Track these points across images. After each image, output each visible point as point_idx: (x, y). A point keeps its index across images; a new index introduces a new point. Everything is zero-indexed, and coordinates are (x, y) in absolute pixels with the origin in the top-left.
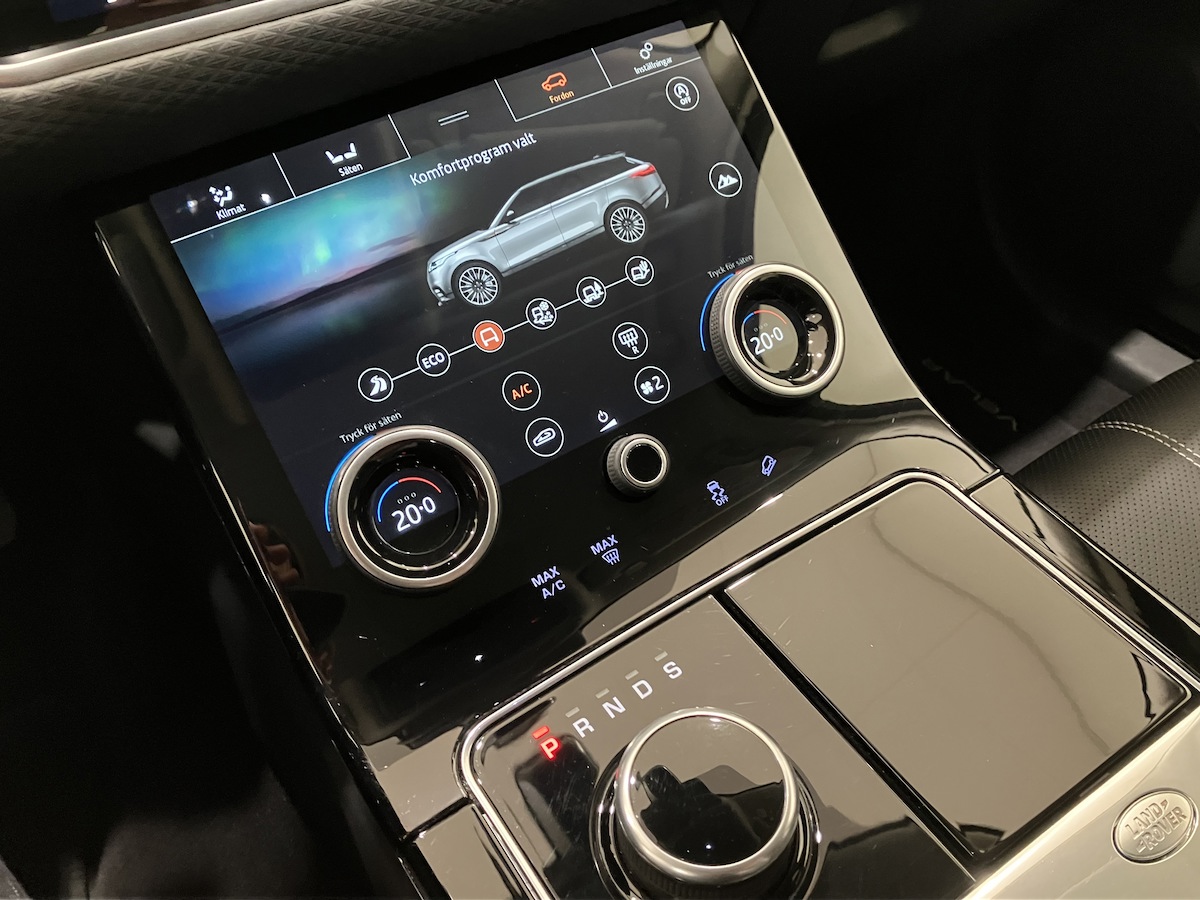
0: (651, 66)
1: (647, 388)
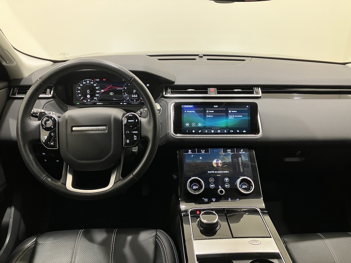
0: (242, 152)
1: (227, 186)
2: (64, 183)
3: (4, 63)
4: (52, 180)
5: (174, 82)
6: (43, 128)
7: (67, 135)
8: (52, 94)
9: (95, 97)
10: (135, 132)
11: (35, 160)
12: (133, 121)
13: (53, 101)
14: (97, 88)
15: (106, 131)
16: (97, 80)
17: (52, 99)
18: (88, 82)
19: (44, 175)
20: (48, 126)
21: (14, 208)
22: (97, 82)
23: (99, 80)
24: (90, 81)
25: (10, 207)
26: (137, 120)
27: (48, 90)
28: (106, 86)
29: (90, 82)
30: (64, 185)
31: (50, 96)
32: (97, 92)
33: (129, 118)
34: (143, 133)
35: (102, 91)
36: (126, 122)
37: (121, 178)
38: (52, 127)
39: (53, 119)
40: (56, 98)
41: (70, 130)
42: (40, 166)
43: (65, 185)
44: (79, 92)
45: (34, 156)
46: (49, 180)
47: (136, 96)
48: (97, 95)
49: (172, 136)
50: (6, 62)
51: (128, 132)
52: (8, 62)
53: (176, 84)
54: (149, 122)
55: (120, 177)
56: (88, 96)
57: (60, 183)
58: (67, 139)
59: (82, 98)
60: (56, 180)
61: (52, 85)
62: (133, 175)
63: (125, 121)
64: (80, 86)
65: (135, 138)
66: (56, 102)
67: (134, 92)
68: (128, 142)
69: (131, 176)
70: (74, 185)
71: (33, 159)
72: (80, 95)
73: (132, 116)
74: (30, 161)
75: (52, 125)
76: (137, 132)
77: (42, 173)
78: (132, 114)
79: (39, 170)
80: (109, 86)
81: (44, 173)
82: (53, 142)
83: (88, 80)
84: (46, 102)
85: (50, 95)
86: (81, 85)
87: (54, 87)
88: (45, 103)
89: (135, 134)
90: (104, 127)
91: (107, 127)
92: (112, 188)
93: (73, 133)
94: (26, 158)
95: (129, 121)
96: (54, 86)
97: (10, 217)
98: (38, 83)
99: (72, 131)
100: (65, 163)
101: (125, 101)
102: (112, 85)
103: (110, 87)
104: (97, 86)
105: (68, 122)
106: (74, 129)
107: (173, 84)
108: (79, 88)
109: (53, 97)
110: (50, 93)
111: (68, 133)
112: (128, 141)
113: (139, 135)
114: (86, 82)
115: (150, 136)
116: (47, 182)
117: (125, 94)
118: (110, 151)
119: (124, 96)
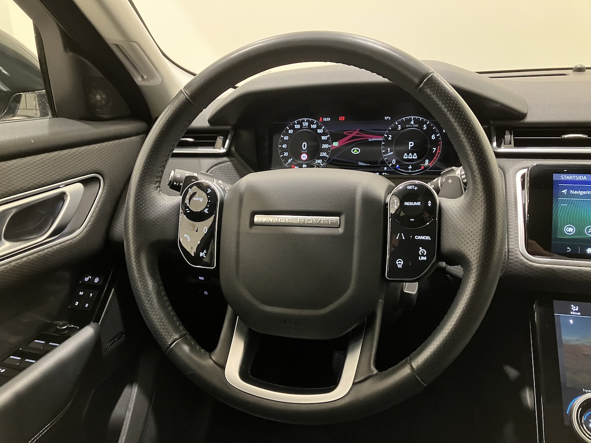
2: (221, 362)
3: (138, 80)
4: (192, 349)
5: (524, 116)
6: (185, 213)
7: (238, 233)
8: (226, 146)
9: (319, 158)
10: (423, 238)
11: (158, 293)
12: (419, 204)
13: (227, 163)
14: (324, 138)
15: (341, 230)
16: (325, 119)
17: (225, 159)
18: (306, 124)
19: (174, 334)
20: (196, 209)
21: (138, 389)
22: (325, 123)
23: (329, 119)
24: (311, 123)
25: (131, 384)
26: (430, 202)
27: (220, 140)
28: (345, 133)
29: (309, 126)
30: (219, 369)
31: (223, 151)
32: (325, 146)
33: (405, 196)
34: (450, 242)
35: (336, 144)
36: (396, 207)
37: (375, 371)
38: (206, 211)
39: (209, 191)
40: (233, 156)
41: (248, 222)
42: (170, 308)
43: (223, 367)
44: (284, 146)
45: (161, 282)
46: (186, 348)
47: (415, 156)
48: (324, 154)
49: (521, 260)
50: (142, 77)
51: (400, 236)
52: (145, 77)
53: (529, 119)
54: (469, 207)
55: (373, 368)
56: (304, 157)
57: (212, 362)
58: (238, 243)
59: (290, 161)
60: (203, 351)
61: (229, 127)
62: (412, 366)
63: (394, 206)
64: (287, 134)
65: (423, 255)
66: (234, 165)
67: (410, 146)
68: (400, 266)
69: (405, 371)
70: (245, 374)
71: (154, 289)
72: (286, 154)
73: (416, 188)
74: (148, 294)
75: (206, 207)
76: (428, 238)
77: (170, 328)
78: (415, 185)
79: (165, 320)
80: (351, 133)
81: (177, 330)
82: (205, 252)
83: (306, 119)
84: (212, 164)
85: (222, 148)
86: (291, 131)
87: (233, 132)
88: (210, 166)
89: (423, 243)
90: (336, 219)
91: (343, 217)
92: (347, 400)
93: (255, 230)
94: (139, 285)
95: (406, 204)
96: (232, 129)
97: (127, 408)
98: (182, 98)
99: (252, 223)
100: (229, 310)
101: (385, 168)
102: (358, 130)
103: (354, 134)
104: (324, 134)
105: (245, 201)
106: (258, 219)
107: (522, 121)
108: (286, 138)
109: (228, 154)
110: (223, 146)
111: (241, 231)
112: (400, 263)
113: (435, 247)
114: (302, 125)
115: (472, 251)
116: (180, 354)
117: (387, 152)
118: (347, 287)
119: (384, 155)
